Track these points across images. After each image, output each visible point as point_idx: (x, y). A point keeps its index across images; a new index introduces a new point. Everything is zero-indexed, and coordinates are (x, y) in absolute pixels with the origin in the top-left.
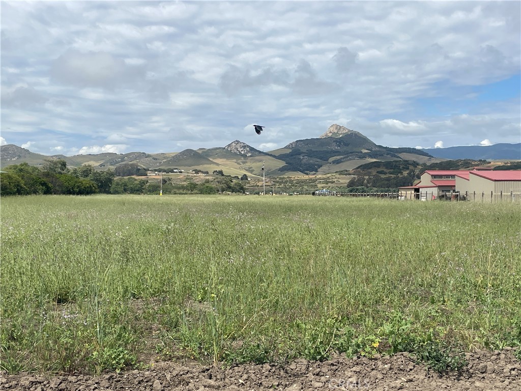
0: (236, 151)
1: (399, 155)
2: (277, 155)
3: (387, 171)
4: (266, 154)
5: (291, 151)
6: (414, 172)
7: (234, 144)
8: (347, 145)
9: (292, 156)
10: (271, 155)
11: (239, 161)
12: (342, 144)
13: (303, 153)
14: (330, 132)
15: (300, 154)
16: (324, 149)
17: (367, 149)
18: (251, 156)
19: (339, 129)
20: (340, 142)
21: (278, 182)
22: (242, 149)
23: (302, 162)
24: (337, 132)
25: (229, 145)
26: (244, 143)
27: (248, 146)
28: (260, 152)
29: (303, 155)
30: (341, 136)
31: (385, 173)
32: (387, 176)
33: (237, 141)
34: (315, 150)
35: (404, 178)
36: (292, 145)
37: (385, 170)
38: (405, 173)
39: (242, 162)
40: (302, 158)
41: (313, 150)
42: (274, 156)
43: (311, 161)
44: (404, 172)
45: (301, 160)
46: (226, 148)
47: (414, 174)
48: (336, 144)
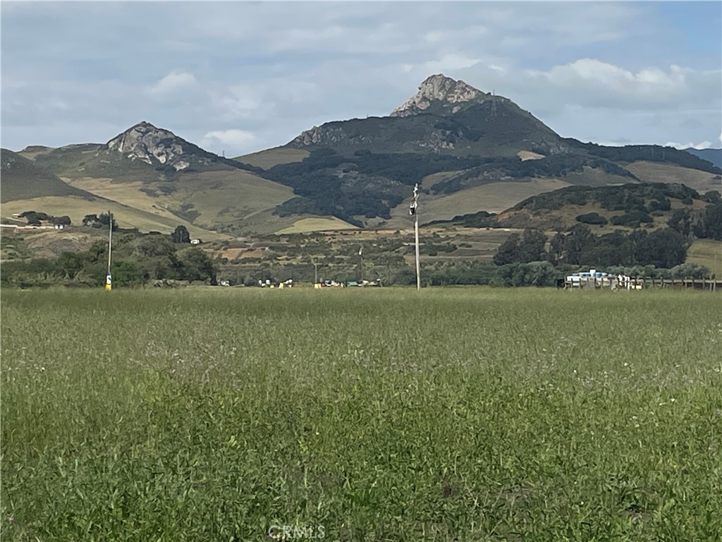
0: (141, 155)
1: (629, 167)
2: (267, 167)
3: (608, 215)
4: (235, 164)
5: (307, 154)
6: (686, 218)
7: (134, 134)
8: (473, 137)
9: (312, 168)
10: (248, 168)
11: (152, 186)
12: (461, 134)
13: (344, 161)
14: (425, 99)
15: (335, 165)
16: (407, 148)
17: (534, 151)
18: (186, 171)
19: (451, 90)
20: (454, 131)
21: (283, 249)
22: (160, 150)
23: (343, 188)
24: (445, 99)
25: (121, 138)
26: (166, 132)
27: (180, 141)
28: (215, 158)
29: (345, 166)
30: (455, 110)
31: (602, 223)
32: (610, 229)
33: (144, 124)
34: (379, 152)
35: (660, 235)
36: (311, 137)
37: (602, 213)
38: (662, 222)
39: (161, 188)
40: (341, 176)
41: (375, 151)
42: (259, 171)
43: (370, 186)
44: (656, 219)
45: (338, 183)
46: (112, 144)
47: (687, 225)
48: (444, 134)
